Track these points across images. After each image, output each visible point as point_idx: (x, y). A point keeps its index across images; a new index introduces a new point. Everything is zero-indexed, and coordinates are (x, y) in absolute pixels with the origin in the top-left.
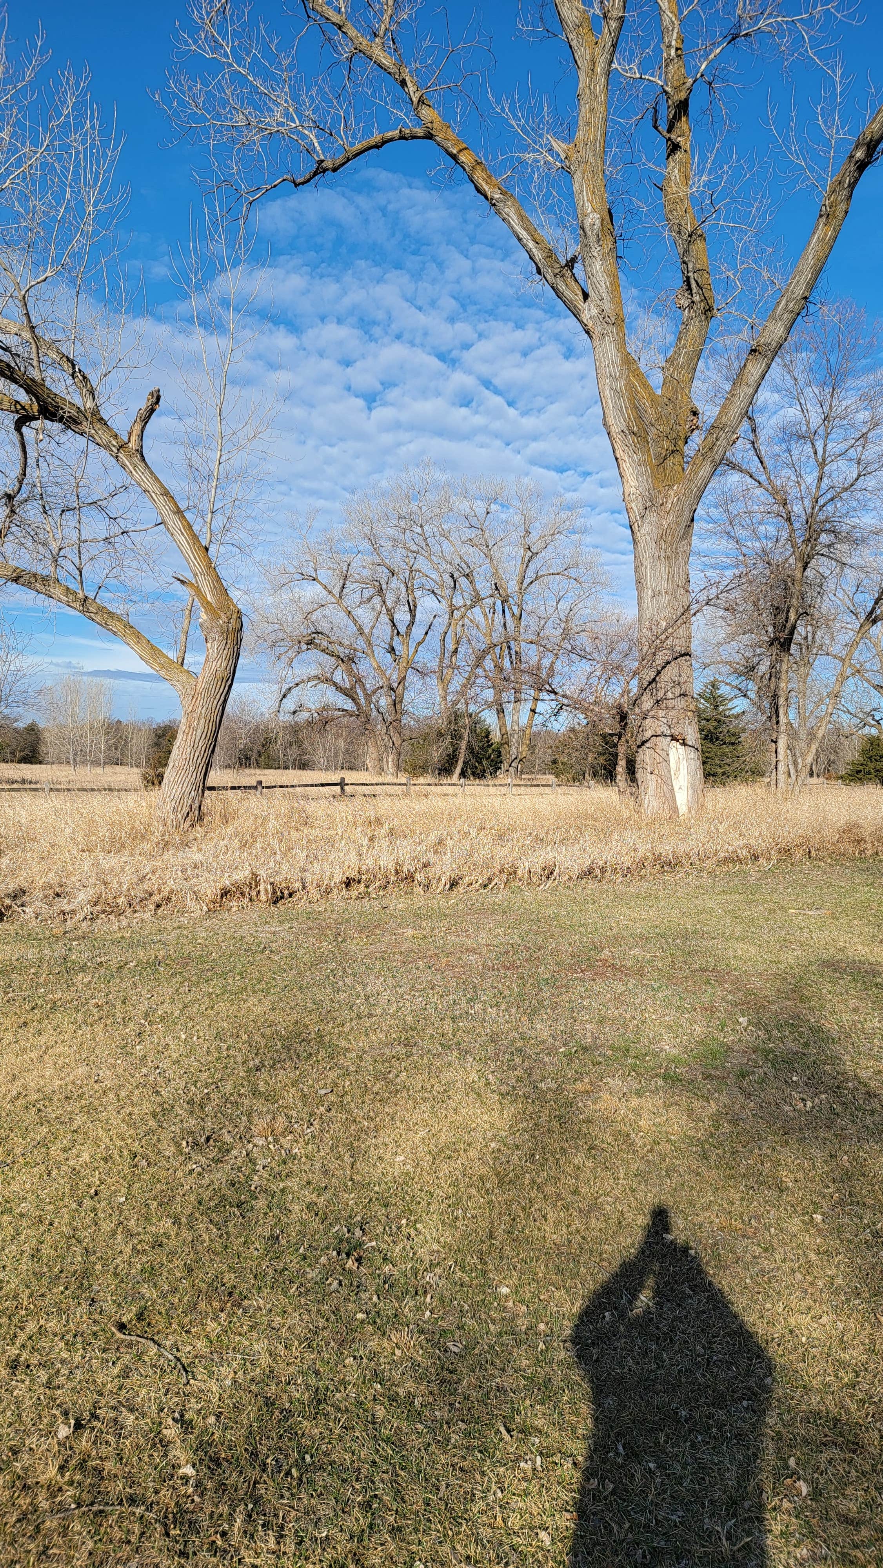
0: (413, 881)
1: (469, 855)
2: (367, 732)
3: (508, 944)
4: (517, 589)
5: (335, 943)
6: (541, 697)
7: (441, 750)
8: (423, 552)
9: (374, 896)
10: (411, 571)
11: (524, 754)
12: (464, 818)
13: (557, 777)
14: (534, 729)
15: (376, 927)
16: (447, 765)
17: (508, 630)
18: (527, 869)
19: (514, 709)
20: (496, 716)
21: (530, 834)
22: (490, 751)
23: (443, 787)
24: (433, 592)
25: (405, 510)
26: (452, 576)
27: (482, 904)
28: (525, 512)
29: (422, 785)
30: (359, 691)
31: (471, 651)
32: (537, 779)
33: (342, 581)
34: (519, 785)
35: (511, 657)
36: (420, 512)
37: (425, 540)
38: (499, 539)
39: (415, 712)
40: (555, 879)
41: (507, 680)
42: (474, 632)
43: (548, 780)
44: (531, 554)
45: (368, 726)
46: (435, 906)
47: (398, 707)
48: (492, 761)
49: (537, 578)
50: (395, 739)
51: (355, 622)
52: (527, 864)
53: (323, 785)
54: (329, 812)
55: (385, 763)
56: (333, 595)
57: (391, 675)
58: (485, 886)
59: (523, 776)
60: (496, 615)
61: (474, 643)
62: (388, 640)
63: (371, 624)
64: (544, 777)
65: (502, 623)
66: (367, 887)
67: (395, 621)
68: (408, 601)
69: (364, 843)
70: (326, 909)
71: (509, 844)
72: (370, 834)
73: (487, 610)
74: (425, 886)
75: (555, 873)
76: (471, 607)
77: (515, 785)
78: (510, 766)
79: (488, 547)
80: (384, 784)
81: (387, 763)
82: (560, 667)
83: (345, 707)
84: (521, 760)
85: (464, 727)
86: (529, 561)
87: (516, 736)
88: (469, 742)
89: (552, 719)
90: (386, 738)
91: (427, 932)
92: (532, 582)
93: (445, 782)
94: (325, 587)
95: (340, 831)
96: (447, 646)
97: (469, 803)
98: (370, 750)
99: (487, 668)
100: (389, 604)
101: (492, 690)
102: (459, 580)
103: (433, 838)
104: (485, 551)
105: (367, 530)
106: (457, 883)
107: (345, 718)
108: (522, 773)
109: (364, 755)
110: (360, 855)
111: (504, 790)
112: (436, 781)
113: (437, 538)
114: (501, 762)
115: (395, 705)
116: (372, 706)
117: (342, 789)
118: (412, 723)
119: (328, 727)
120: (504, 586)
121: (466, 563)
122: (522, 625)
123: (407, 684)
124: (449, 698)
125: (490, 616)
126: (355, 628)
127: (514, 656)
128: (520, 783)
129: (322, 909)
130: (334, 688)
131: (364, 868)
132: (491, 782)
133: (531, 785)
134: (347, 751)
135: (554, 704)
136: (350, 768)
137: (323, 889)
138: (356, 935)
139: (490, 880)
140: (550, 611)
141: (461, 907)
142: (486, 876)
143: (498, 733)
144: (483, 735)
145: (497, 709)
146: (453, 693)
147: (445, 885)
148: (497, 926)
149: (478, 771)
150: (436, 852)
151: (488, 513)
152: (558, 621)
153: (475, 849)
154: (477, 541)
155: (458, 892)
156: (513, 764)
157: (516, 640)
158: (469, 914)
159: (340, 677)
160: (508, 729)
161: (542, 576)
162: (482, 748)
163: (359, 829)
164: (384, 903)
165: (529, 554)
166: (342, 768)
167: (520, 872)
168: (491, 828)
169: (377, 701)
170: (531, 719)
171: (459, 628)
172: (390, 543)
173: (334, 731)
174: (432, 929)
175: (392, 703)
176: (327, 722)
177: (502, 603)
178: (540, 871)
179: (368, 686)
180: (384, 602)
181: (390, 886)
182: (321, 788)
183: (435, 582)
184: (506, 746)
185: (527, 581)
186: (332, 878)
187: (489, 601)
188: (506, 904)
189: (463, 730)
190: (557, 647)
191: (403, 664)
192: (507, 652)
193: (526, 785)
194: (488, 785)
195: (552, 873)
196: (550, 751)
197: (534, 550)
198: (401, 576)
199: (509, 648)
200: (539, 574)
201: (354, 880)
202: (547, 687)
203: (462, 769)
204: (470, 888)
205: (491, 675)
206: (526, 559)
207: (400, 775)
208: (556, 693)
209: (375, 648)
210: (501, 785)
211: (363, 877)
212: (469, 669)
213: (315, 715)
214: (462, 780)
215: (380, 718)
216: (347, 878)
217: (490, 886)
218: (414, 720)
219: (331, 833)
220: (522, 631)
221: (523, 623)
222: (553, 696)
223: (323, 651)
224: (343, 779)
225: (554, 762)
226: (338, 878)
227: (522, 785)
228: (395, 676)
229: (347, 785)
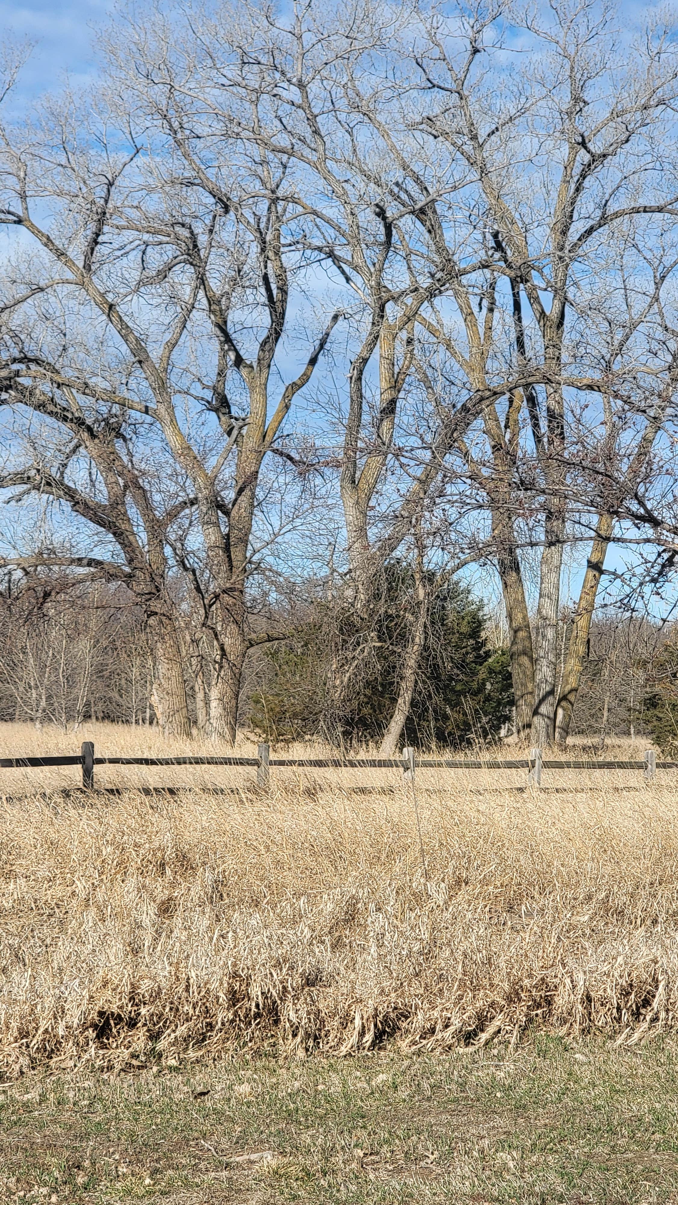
0: (277, 1022)
1: (428, 954)
2: (152, 621)
3: (532, 1194)
4: (551, 247)
5: (67, 1190)
6: (617, 533)
7: (350, 669)
8: (307, 152)
9: (173, 1062)
10: (275, 201)
11: (573, 681)
12: (414, 852)
13: (658, 741)
14: (598, 615)
15: (177, 1147)
16: (366, 711)
17: (529, 354)
18: (581, 990)
19: (544, 561)
20: (497, 579)
21: (589, 898)
22: (482, 672)
23: (358, 771)
24: (331, 255)
25: (259, 42)
26: (381, 213)
27: (462, 1086)
28: (572, 50)
29: (301, 764)
30: (133, 512)
31: (430, 408)
32: (605, 748)
33: (92, 227)
34: (559, 765)
35: (536, 426)
36: (296, 49)
37: (312, 119)
38: (504, 117)
39: (282, 568)
40: (655, 1019)
41: (525, 485)
42: (437, 360)
43: (636, 750)
44: (587, 158)
45: (156, 606)
46: (336, 1089)
47: (236, 554)
48: (488, 699)
49: (604, 220)
50: (227, 641)
51: (125, 331)
52: (580, 977)
53: (35, 762)
54: (54, 836)
55: (200, 704)
56: (69, 263)
57: (218, 469)
58: (469, 1037)
59: (570, 740)
60: (496, 314)
61: (438, 388)
62: (211, 379)
63: (168, 337)
64: (624, 741)
65: (513, 336)
66: (154, 1037)
67: (230, 327)
68: (266, 278)
69: (146, 921)
70: (43, 1098)
71: (535, 924)
72: (161, 895)
73: (474, 302)
74: (308, 1035)
75: (655, 1005)
76: (432, 294)
77: (547, 765)
78: (536, 713)
79: (474, 138)
80: (198, 761)
81: (207, 703)
82: (666, 454)
83: (98, 554)
84: (564, 698)
85: (414, 607)
86: (583, 176)
87: (550, 633)
88: (426, 648)
89: (648, 589)
90: (204, 635)
91: (315, 1161)
92: (590, 231)
93: (363, 755)
94: (48, 242)
95: (80, 886)
96: (367, 393)
97: (427, 813)
98: (163, 668)
99: (475, 454)
100: (215, 284)
101: (487, 513)
102: (401, 223)
103: (330, 907)
104: (468, 148)
105: (159, 93)
106: (395, 1028)
107: (96, 585)
108: (566, 731)
109: (144, 681)
110: (135, 952)
111: (520, 777)
112: (337, 754)
113: (342, 117)
114: (512, 703)
115: (227, 549)
116: (168, 550)
117: (88, 773)
118: (273, 596)
119: (50, 608)
120: (519, 240)
121: (417, 180)
122: (566, 342)
123: (260, 494)
124: (372, 532)
125: (481, 317)
126: (124, 348)
127: (544, 424)
128: (563, 758)
129: (33, 1095)
130: (67, 506)
131: (145, 986)
132: (486, 757)
133: (594, 766)
134: (99, 671)
135: (650, 551)
136: (108, 717)
137: (35, 1042)
138: (123, 1169)
139: (481, 1025)
140: (639, 304)
141: (403, 1093)
142: (470, 1011)
143: (504, 625)
144: (464, 629)
145: (502, 562)
146: (383, 518)
147: (362, 1034)
148: (500, 1146)
149: (450, 727)
150: (337, 945)
151: (476, 51)
152: (659, 334)
153: (445, 936)
154: (444, 123)
155: (398, 1051)
156: (543, 709)
157: (549, 381)
158: (425, 1113)
159: (84, 474)
160: (531, 614)
161: (617, 215)
162: (462, 665)
163: (132, 882)
164: (199, 1081)
165: (584, 157)
166: (87, 717)
167: (560, 1001)
168: (485, 882)
169: (182, 539)
170: (590, 590)
171: (400, 349)
172: (218, 127)
173: (65, 619)
174: (328, 1153)
175: (221, 543)
176: (47, 595)
177: (514, 283)
178: (613, 995)
179: (157, 497)
180: (202, 280)
181: (216, 1037)
182: (29, 770)
183: (337, 228)
184: (525, 660)
185: (578, 228)
186: (60, 1013)
187: (478, 277)
188: (524, 1085)
189: (410, 617)
190: (657, 401)
191: (251, 442)
192: (525, 413)
193: (578, 766)
194: (478, 766)
195: (647, 1003)
196: (641, 676)
197: (596, 147)
198: (247, 213)
199: (532, 400)
200: (610, 210)
201: (119, 1019)
202: (635, 507)
203: (409, 719)
204: (429, 1043)
205: (485, 472)
206: (577, 171)
207: (239, 736)
208: (656, 523)
209: (177, 399)
210: (510, 765)
211: (143, 1011)
212: (427, 455)
213: (18, 574)
214: (408, 751)
215: (188, 584)
216: (101, 1014)
217: (484, 1037)
218: (279, 588)
219: (58, 891)
220: (565, 357)
221: (568, 337)
222: (648, 531)
223: (40, 406)
224: (89, 747)
225: (652, 702)
226: (77, 1012)
227: (568, 765)
228: (228, 473)
229: (100, 761)
